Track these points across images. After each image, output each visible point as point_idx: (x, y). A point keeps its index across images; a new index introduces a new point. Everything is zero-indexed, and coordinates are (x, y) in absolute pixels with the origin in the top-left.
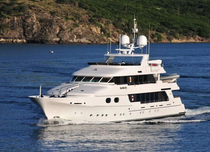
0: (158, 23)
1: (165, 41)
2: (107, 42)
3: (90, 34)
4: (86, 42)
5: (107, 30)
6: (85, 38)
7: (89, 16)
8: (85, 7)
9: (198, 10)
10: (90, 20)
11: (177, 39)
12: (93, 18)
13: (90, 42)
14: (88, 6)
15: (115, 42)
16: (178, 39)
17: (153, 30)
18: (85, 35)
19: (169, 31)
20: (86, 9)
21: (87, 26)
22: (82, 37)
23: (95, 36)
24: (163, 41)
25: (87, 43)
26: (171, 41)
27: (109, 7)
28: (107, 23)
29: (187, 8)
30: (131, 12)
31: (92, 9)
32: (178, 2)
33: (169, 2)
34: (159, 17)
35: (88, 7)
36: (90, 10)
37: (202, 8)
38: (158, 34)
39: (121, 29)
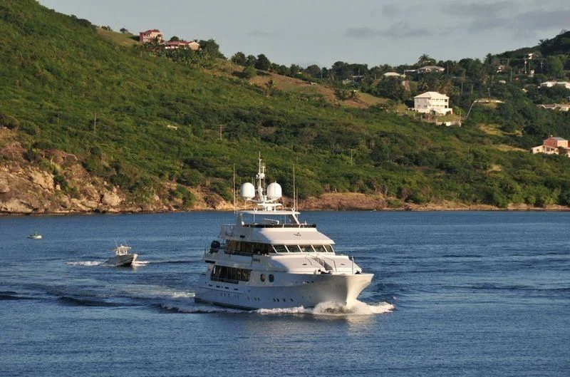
0: (178, 163)
1: (200, 206)
2: (70, 210)
3: (29, 191)
4: (19, 210)
5: (68, 181)
6: (17, 200)
7: (23, 146)
8: (8, 122)
9: (262, 130)
10: (26, 156)
11: (230, 202)
12: (34, 150)
13: (30, 210)
14: (16, 120)
15: (89, 209)
16: (232, 203)
17: (170, 179)
18: (16, 193)
19: (208, 183)
20: (11, 127)
21: (21, 171)
22: (10, 198)
23: (41, 196)
24: (196, 207)
25: (22, 213)
26: (214, 208)
27: (51, 121)
28: (67, 163)
29: (237, 126)
30: (110, 135)
31: (24, 126)
32: (214, 111)
33: (192, 111)
34: (179, 149)
35: (17, 122)
36: (21, 130)
37: (272, 126)
38: (183, 188)
39: (102, 176)
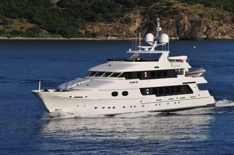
4: (229, 38)
6: (228, 35)
7: (232, 17)
8: (228, 9)
10: (232, 21)
13: (233, 38)
14: (232, 9)
18: (228, 33)
20: (229, 11)
21: (230, 26)
22: (226, 34)
25: (230, 39)
36: (233, 12)
